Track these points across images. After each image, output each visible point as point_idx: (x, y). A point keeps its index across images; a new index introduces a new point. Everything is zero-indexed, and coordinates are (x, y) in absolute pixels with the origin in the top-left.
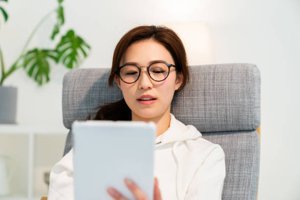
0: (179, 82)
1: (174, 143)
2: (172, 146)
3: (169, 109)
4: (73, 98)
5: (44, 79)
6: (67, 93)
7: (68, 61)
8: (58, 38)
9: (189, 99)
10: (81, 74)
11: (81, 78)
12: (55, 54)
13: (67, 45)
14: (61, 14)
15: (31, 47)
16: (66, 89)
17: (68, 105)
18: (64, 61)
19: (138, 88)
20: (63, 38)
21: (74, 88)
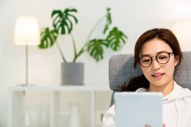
0: (177, 61)
1: (176, 99)
4: (115, 72)
5: (100, 57)
6: (111, 69)
7: (114, 46)
8: (108, 33)
9: (185, 72)
10: (120, 57)
11: (120, 60)
12: (106, 42)
13: (113, 36)
14: (109, 18)
15: (92, 38)
16: (111, 67)
17: (112, 76)
18: (111, 47)
19: (152, 69)
20: (111, 32)
21: (115, 66)
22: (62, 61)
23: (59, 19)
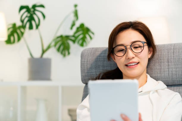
0: (150, 53)
1: (150, 91)
2: (149, 94)
3: (146, 71)
4: (87, 65)
5: (67, 53)
6: (83, 62)
7: (81, 42)
8: (75, 29)
10: (92, 50)
11: (92, 53)
12: (73, 38)
14: (76, 14)
16: (83, 60)
17: (84, 69)
19: (126, 58)
20: (78, 28)
21: (87, 59)
22: (29, 56)
23: (26, 14)
